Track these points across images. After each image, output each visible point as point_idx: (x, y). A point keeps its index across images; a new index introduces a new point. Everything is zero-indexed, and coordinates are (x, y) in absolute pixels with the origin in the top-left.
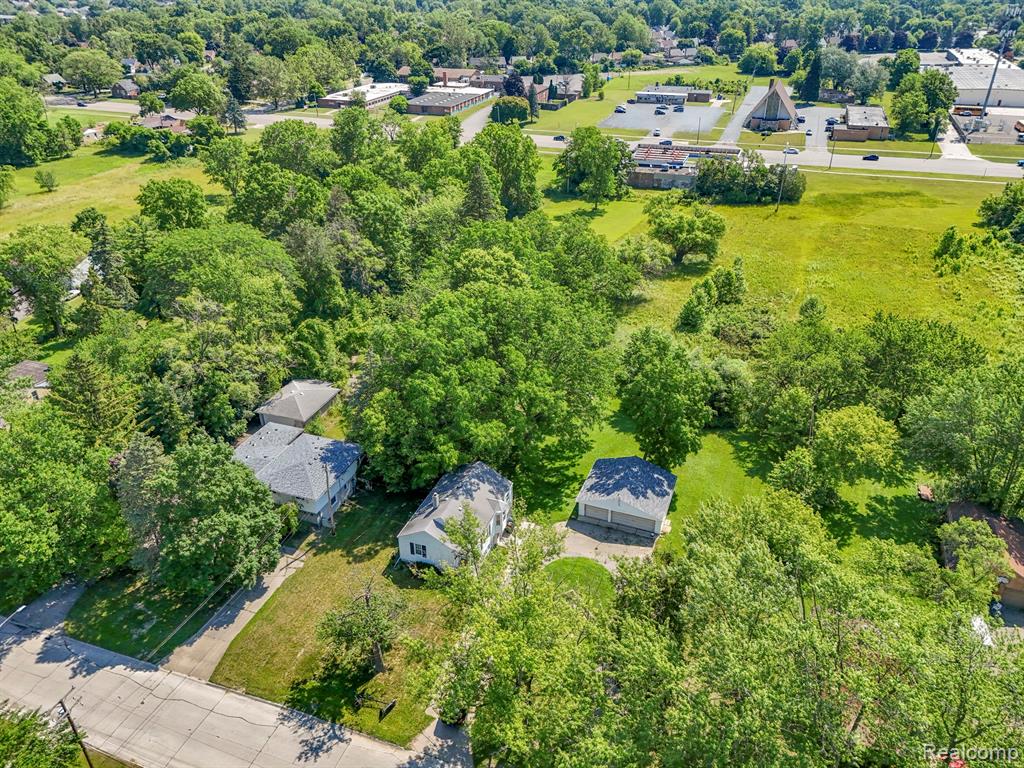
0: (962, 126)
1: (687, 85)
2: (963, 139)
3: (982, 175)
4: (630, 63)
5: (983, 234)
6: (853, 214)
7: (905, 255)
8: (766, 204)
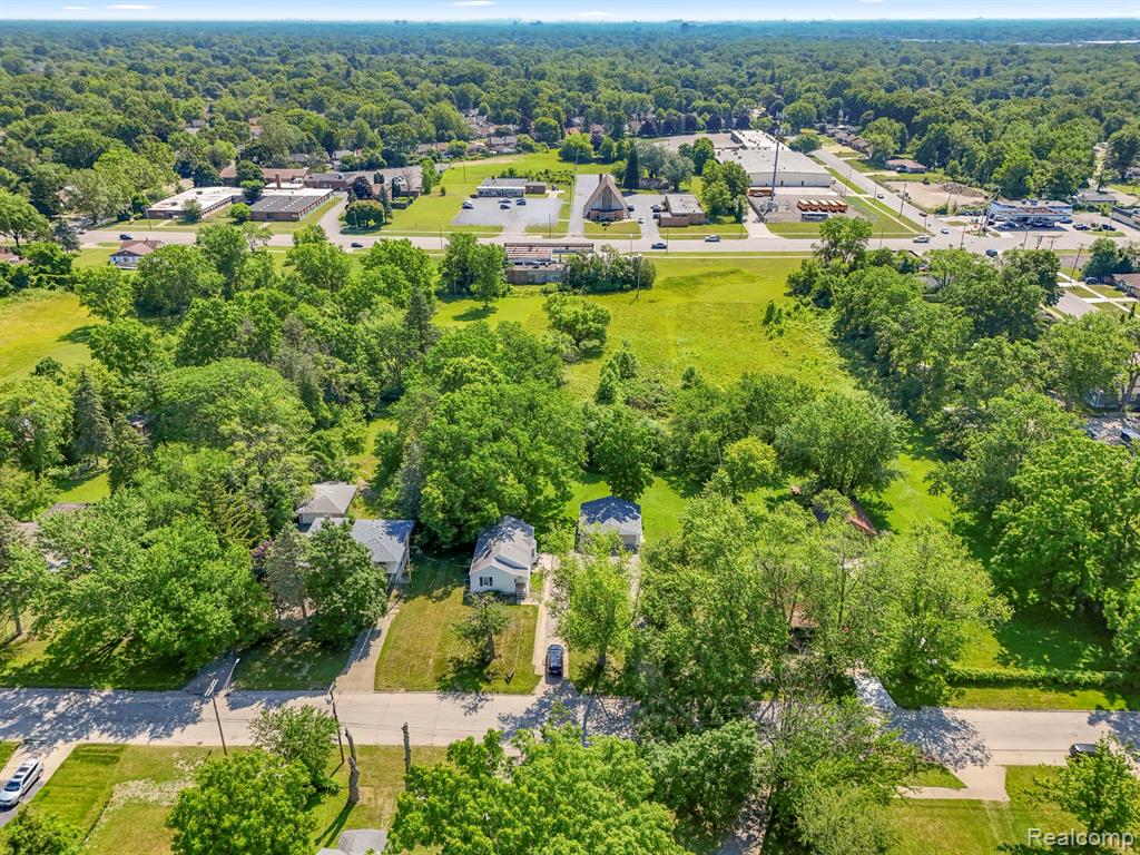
0: (758, 207)
1: (520, 177)
2: (761, 220)
3: (781, 250)
4: (457, 154)
5: (793, 302)
6: (696, 293)
7: (742, 325)
8: (627, 290)
